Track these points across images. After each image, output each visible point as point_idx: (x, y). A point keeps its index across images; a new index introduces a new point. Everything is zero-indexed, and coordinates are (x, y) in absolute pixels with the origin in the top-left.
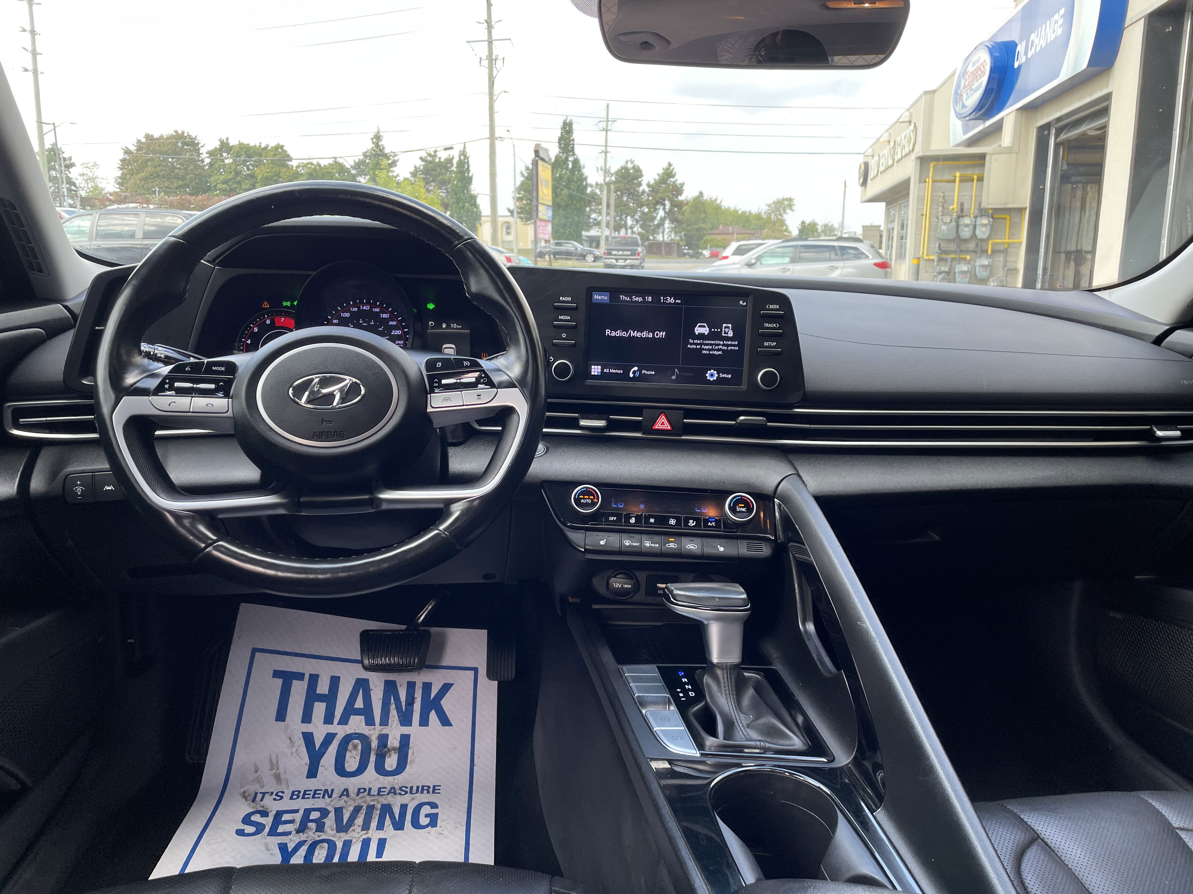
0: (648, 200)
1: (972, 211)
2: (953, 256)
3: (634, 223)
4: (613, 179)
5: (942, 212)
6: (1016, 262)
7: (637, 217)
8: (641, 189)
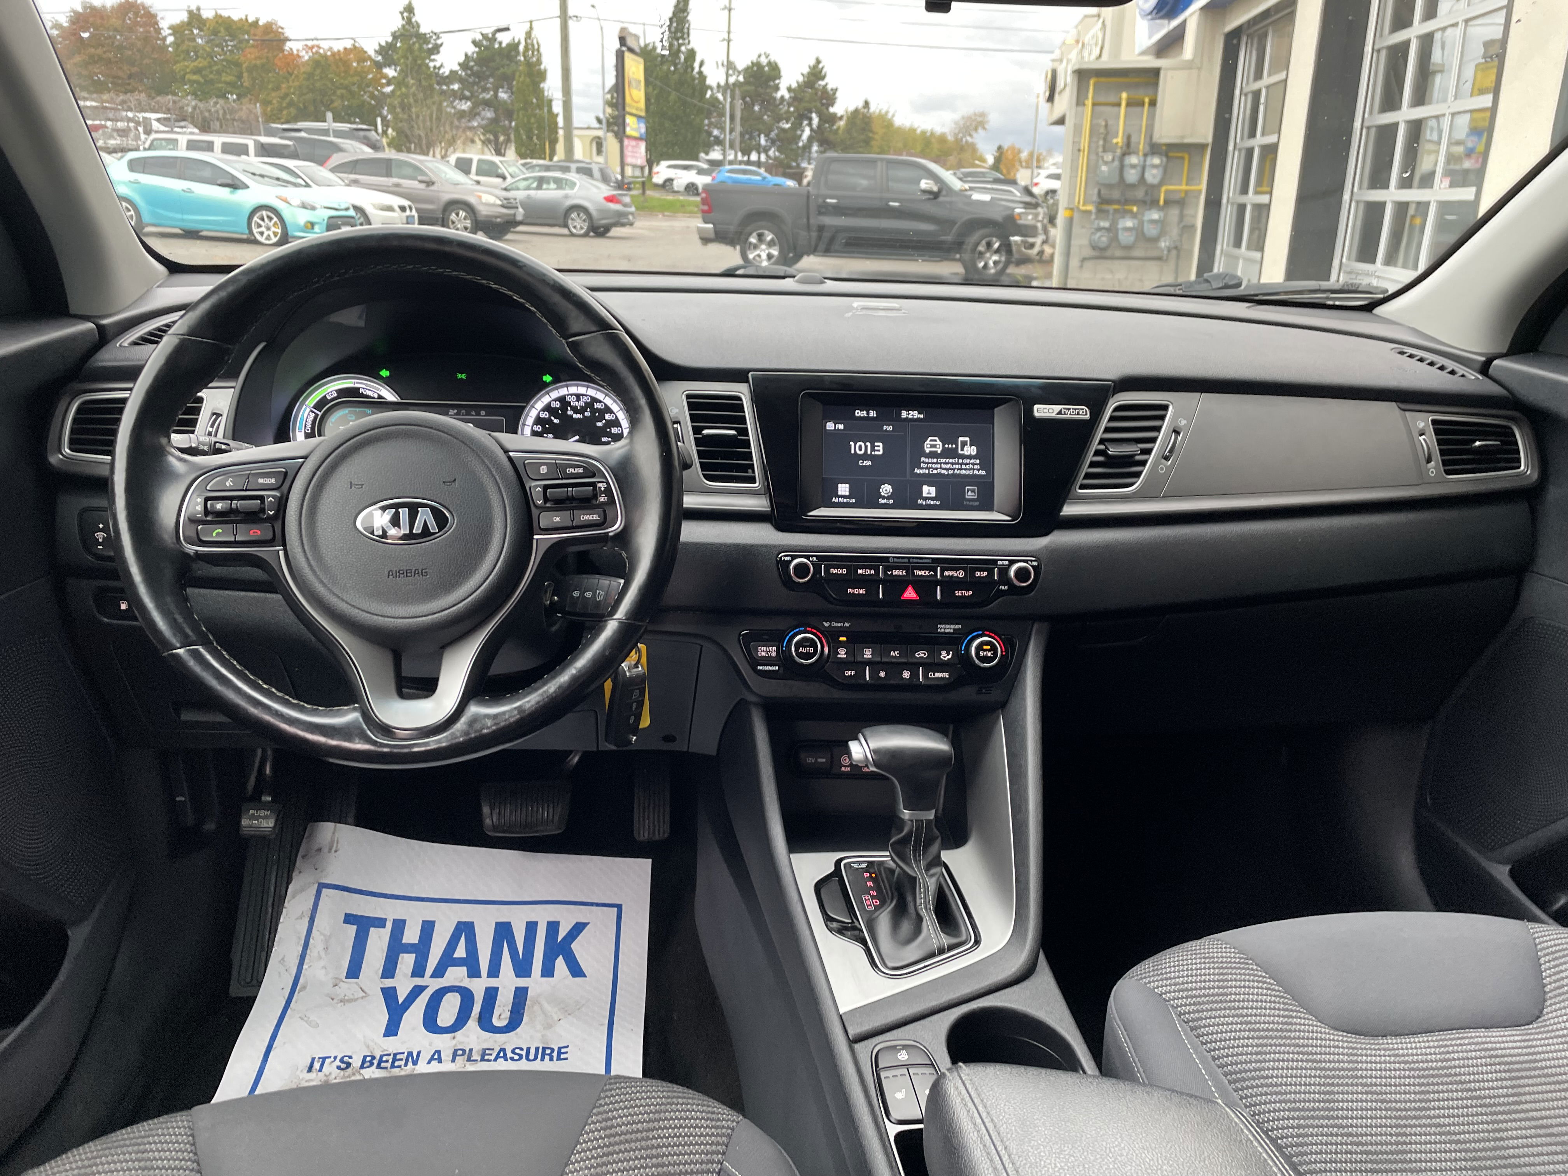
0: (788, 112)
1: (1141, 147)
2: (1116, 207)
4: (741, 78)
5: (1104, 147)
6: (1195, 216)
7: (773, 135)
8: (779, 95)
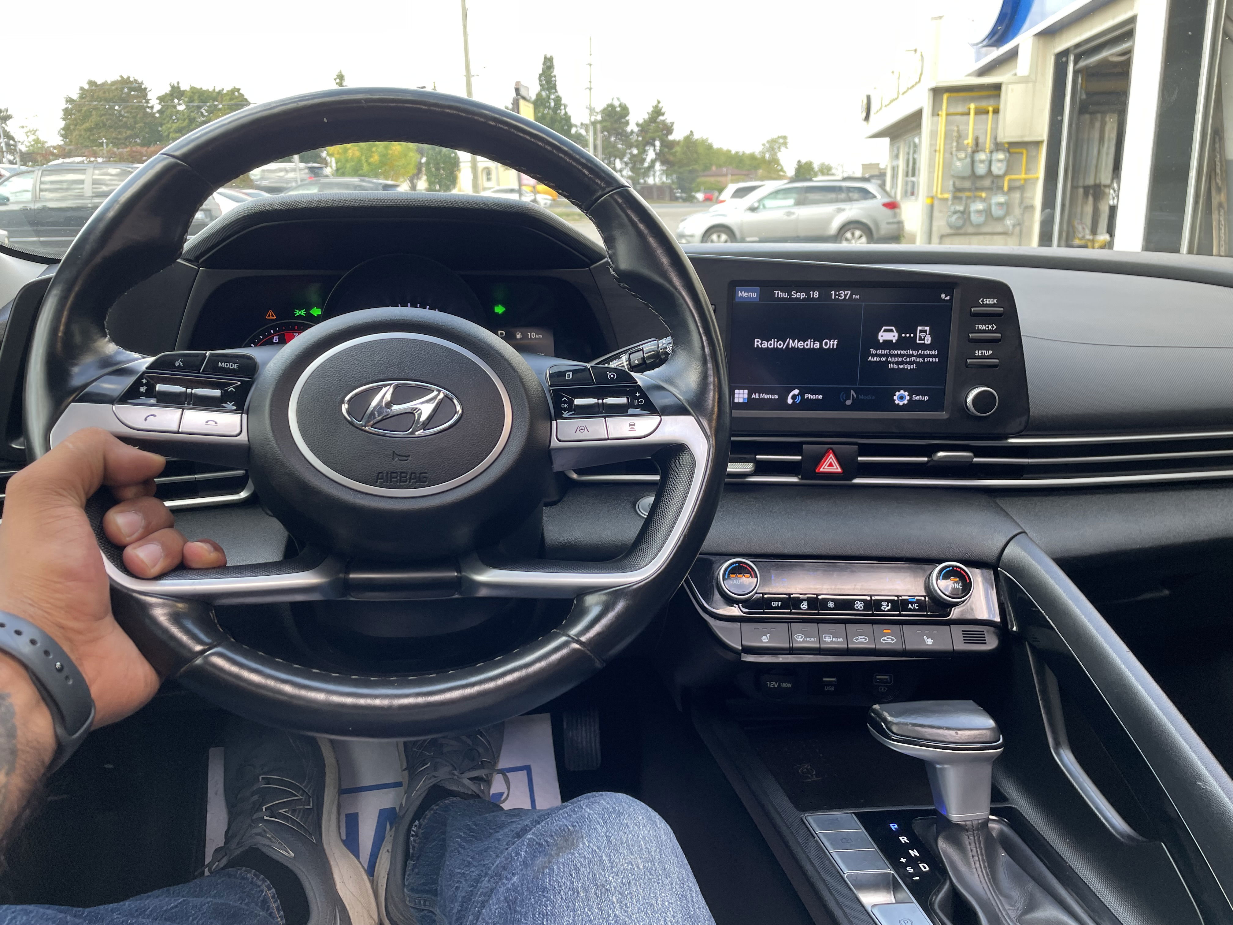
0: (637, 141)
2: (968, 194)
3: (624, 166)
4: (599, 118)
5: (957, 147)
6: (1033, 198)
7: (626, 159)
8: (628, 129)
